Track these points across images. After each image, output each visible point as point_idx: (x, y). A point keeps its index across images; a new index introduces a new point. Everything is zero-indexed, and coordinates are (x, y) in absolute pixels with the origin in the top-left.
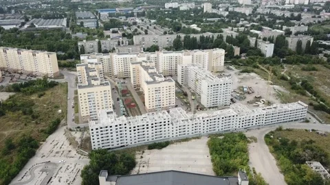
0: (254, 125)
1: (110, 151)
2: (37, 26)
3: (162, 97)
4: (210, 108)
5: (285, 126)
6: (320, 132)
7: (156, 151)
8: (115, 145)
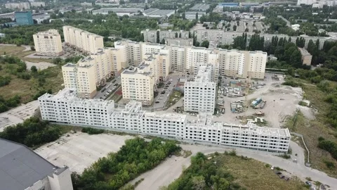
0: (207, 140)
1: (52, 123)
2: (145, 15)
3: (136, 89)
4: (188, 112)
5: (241, 152)
6: (284, 173)
7: (86, 135)
8: (60, 120)
